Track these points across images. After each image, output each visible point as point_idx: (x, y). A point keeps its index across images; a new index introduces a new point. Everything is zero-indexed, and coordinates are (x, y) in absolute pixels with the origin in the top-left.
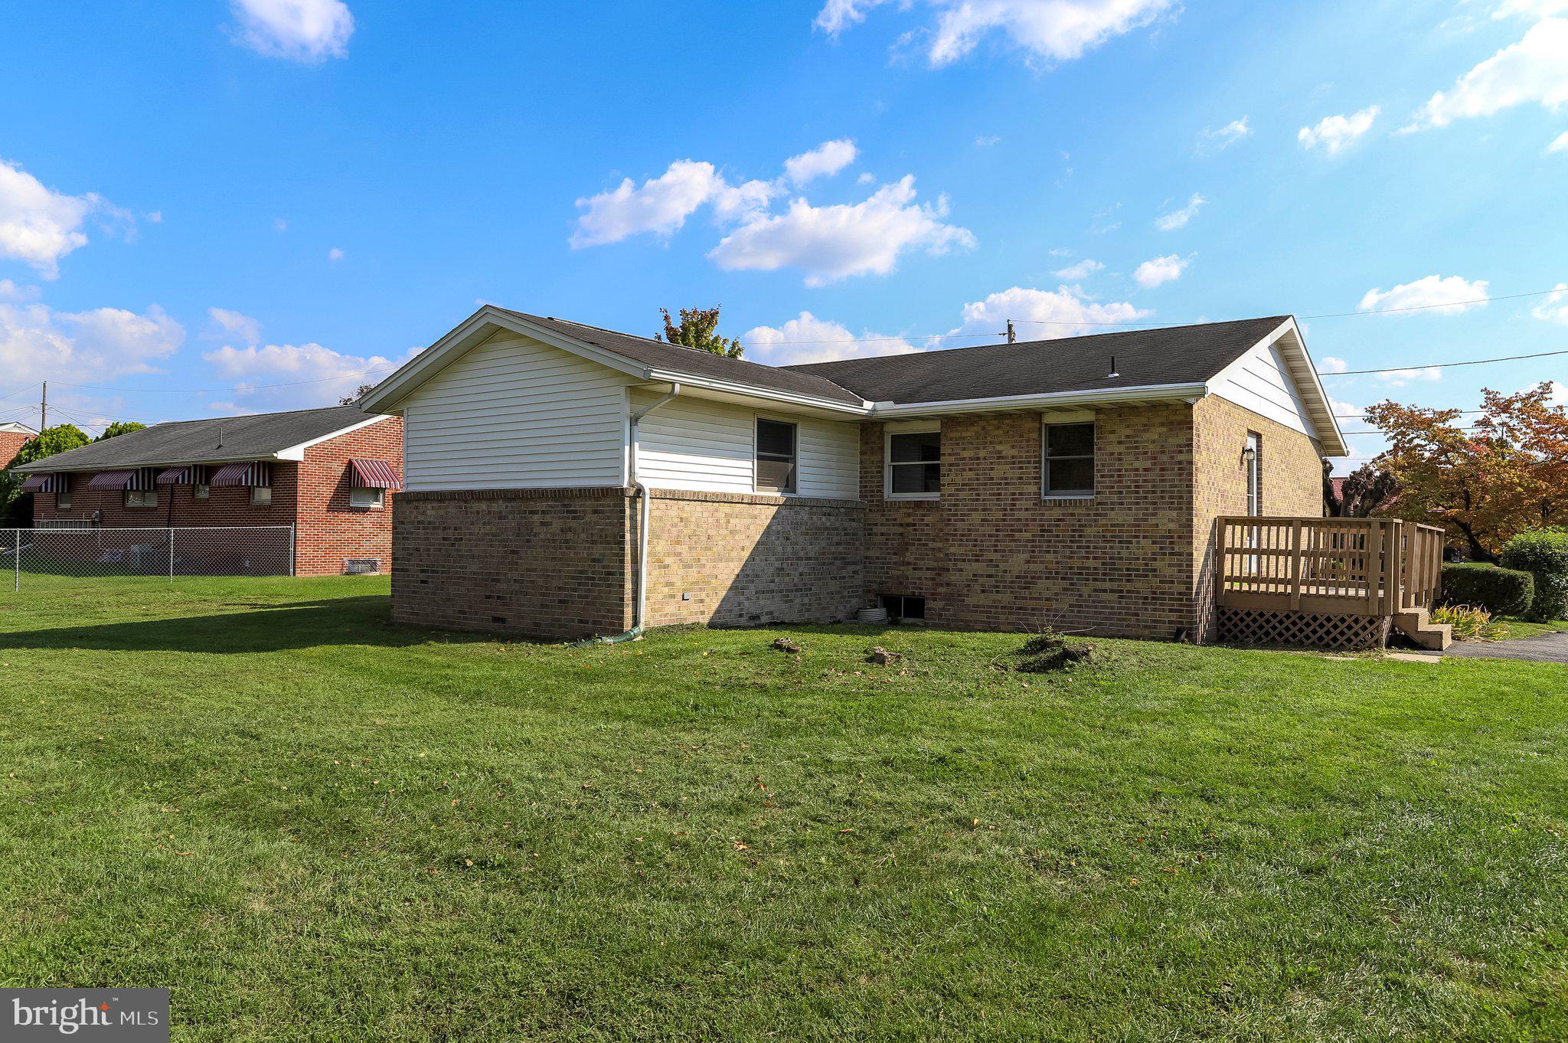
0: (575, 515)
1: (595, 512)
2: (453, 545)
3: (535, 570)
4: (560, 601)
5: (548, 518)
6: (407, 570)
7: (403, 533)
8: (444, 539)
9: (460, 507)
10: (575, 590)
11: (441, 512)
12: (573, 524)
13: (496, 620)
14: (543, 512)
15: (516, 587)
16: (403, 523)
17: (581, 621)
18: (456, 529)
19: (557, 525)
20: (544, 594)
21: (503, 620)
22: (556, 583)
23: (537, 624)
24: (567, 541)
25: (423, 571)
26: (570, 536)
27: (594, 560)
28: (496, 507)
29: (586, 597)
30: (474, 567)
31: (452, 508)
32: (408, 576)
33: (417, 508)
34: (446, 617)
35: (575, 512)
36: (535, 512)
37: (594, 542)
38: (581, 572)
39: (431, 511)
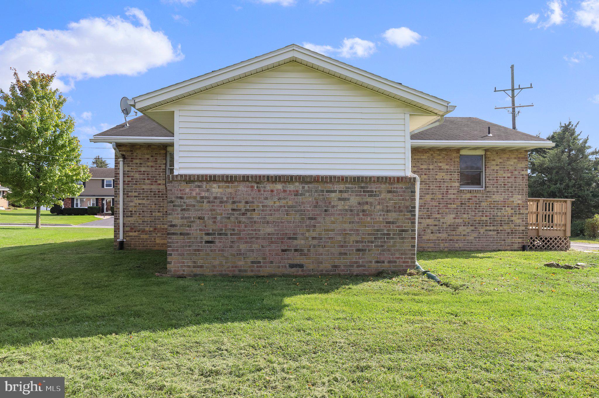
0: (371, 194)
1: (390, 192)
2: (243, 214)
3: (333, 230)
4: (358, 250)
5: (345, 195)
6: (188, 234)
7: (182, 206)
8: (233, 210)
9: (252, 187)
10: (372, 242)
11: (229, 190)
12: (370, 200)
13: (292, 266)
14: (341, 191)
15: (315, 242)
16: (181, 198)
17: (377, 262)
18: (247, 203)
19: (354, 200)
20: (342, 246)
21: (301, 266)
22: (354, 238)
23: (336, 266)
24: (364, 211)
25: (208, 234)
26: (366, 207)
27: (387, 223)
28: (291, 187)
29: (382, 246)
30: (270, 229)
31: (242, 188)
32: (190, 238)
33: (199, 187)
34: (236, 267)
35: (372, 191)
36: (335, 191)
37: (388, 211)
38: (378, 230)
39: (216, 189)
